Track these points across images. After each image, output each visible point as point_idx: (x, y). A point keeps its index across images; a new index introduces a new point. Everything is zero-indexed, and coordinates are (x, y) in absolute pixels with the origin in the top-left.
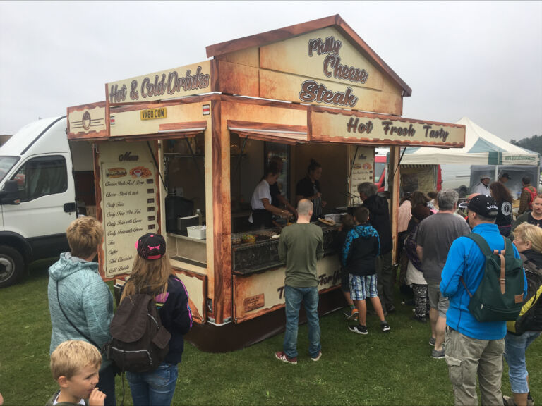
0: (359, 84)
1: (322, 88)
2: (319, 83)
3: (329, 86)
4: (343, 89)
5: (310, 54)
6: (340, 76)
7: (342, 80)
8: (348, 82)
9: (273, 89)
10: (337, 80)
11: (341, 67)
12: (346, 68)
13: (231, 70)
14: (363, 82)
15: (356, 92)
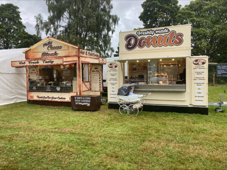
0: (59, 50)
1: (47, 53)
2: (46, 52)
3: (49, 53)
4: (54, 52)
5: (44, 47)
6: (52, 49)
7: (53, 50)
8: (55, 50)
9: (35, 56)
10: (52, 50)
11: (53, 47)
12: (54, 47)
13: (28, 54)
14: (60, 49)
15: (58, 52)
